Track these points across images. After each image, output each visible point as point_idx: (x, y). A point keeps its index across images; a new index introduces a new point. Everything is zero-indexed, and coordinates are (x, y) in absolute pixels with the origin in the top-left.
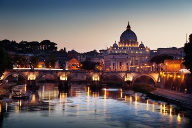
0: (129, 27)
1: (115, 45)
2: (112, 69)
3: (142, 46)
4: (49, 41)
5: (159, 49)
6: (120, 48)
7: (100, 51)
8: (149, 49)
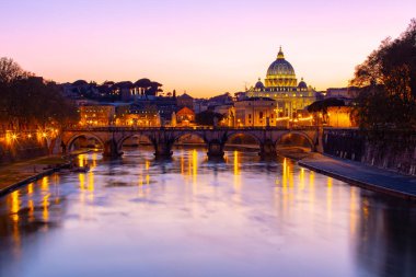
0: (280, 53)
1: (259, 85)
2: (248, 124)
3: (303, 85)
4: (148, 80)
5: (330, 90)
6: (268, 90)
7: (236, 94)
8: (313, 91)
